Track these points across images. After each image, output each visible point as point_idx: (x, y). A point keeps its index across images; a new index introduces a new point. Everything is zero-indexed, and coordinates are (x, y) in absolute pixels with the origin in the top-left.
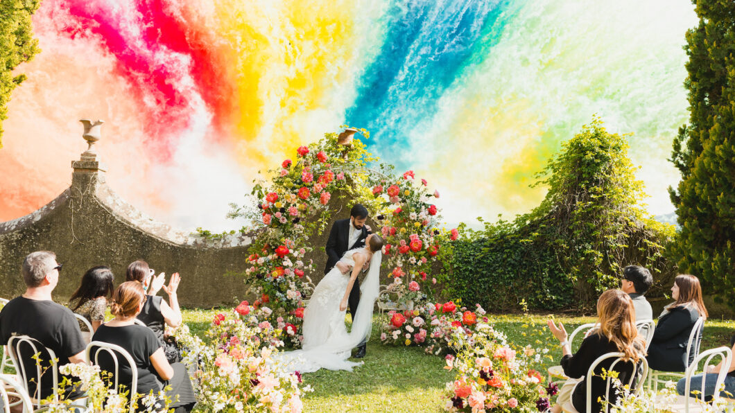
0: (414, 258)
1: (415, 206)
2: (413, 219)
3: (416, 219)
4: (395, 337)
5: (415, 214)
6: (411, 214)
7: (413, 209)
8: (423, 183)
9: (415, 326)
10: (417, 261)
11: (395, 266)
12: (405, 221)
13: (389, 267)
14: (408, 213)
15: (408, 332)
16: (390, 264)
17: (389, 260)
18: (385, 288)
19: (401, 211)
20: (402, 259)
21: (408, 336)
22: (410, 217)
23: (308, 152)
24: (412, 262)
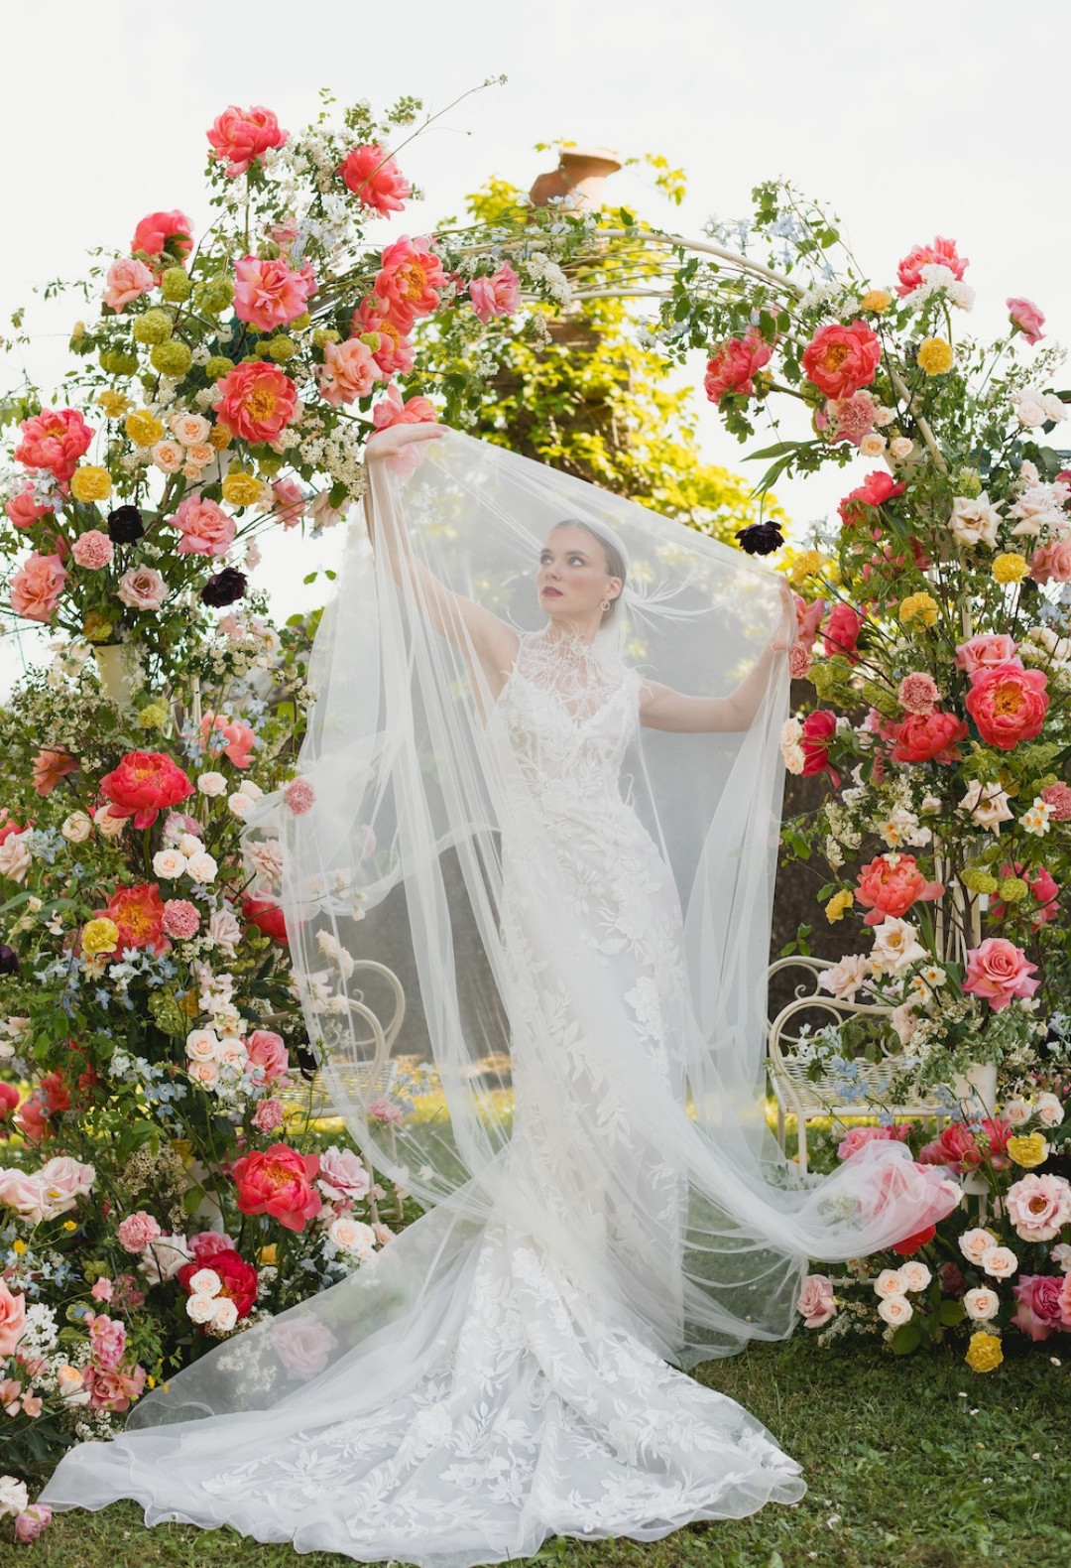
0: (994, 788)
1: (982, 459)
2: (972, 536)
3: (991, 537)
4: (895, 1310)
5: (982, 505)
6: (964, 507)
7: (971, 475)
8: (1017, 326)
9: (1025, 1235)
10: (1019, 804)
11: (873, 847)
12: (921, 553)
13: (835, 858)
14: (942, 499)
15: (980, 1277)
16: (839, 840)
17: (830, 809)
18: (806, 979)
19: (897, 493)
20: (918, 799)
21: (981, 1303)
22: (957, 523)
23: (276, 140)
24: (982, 817)
